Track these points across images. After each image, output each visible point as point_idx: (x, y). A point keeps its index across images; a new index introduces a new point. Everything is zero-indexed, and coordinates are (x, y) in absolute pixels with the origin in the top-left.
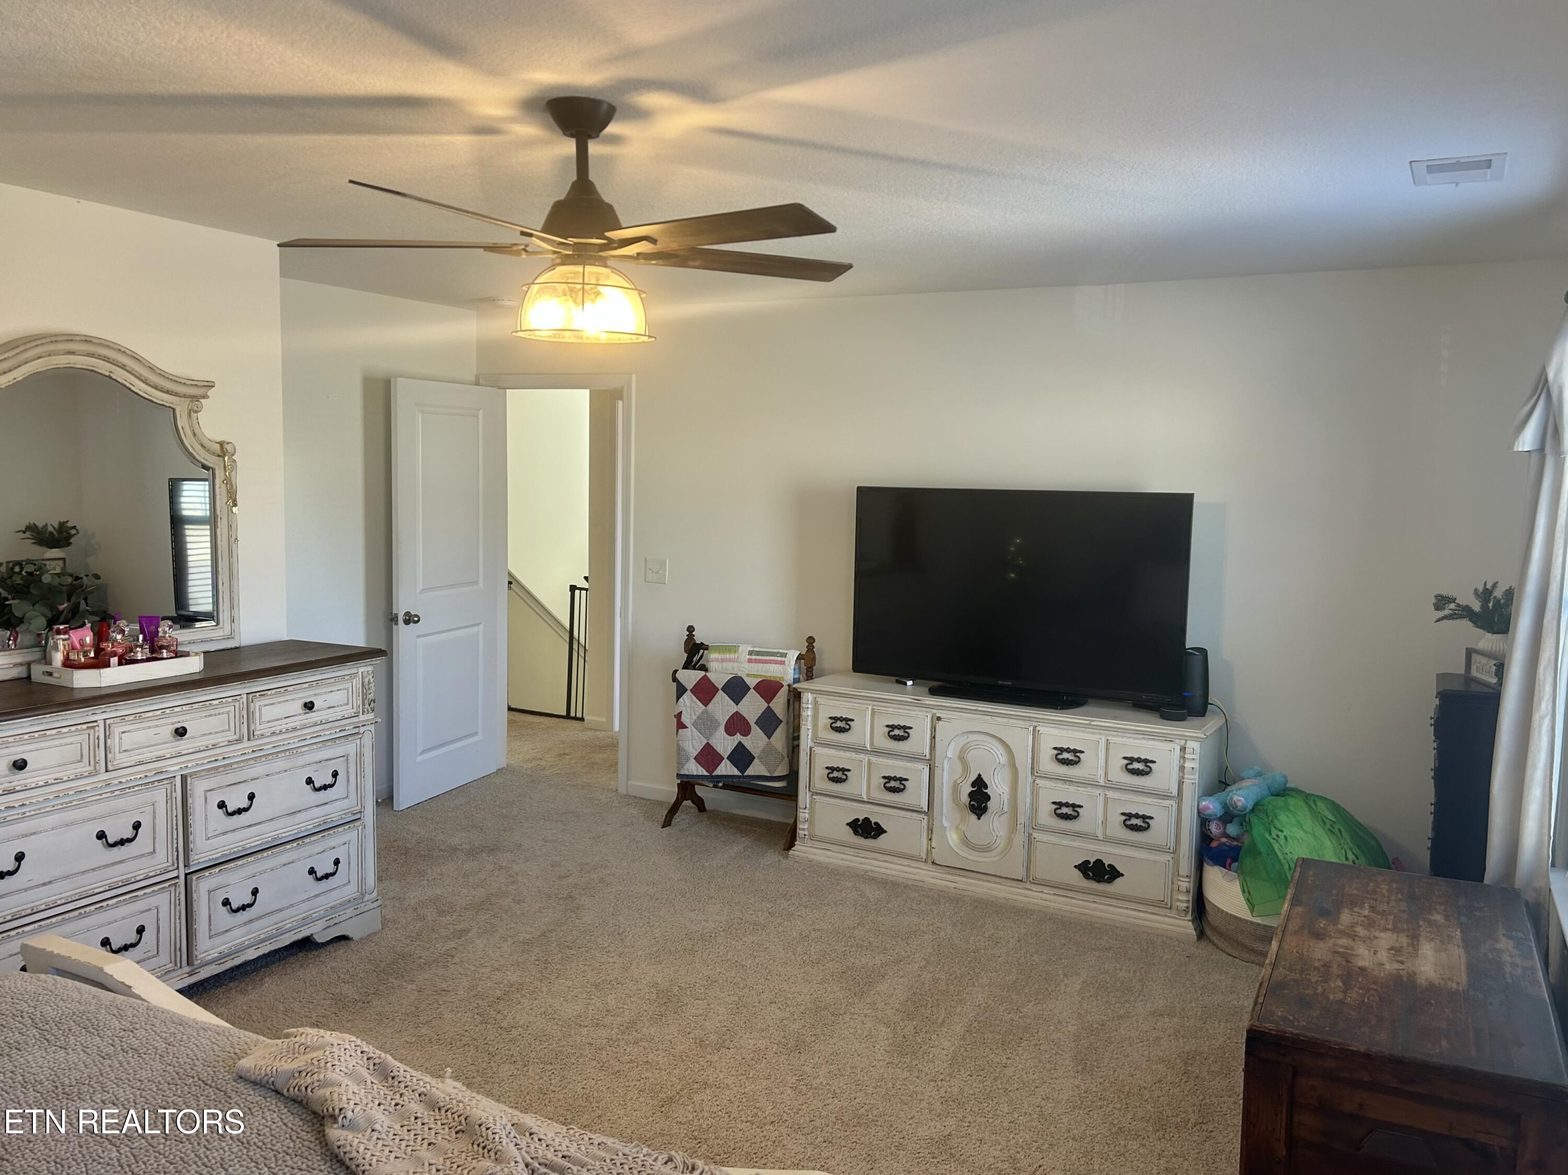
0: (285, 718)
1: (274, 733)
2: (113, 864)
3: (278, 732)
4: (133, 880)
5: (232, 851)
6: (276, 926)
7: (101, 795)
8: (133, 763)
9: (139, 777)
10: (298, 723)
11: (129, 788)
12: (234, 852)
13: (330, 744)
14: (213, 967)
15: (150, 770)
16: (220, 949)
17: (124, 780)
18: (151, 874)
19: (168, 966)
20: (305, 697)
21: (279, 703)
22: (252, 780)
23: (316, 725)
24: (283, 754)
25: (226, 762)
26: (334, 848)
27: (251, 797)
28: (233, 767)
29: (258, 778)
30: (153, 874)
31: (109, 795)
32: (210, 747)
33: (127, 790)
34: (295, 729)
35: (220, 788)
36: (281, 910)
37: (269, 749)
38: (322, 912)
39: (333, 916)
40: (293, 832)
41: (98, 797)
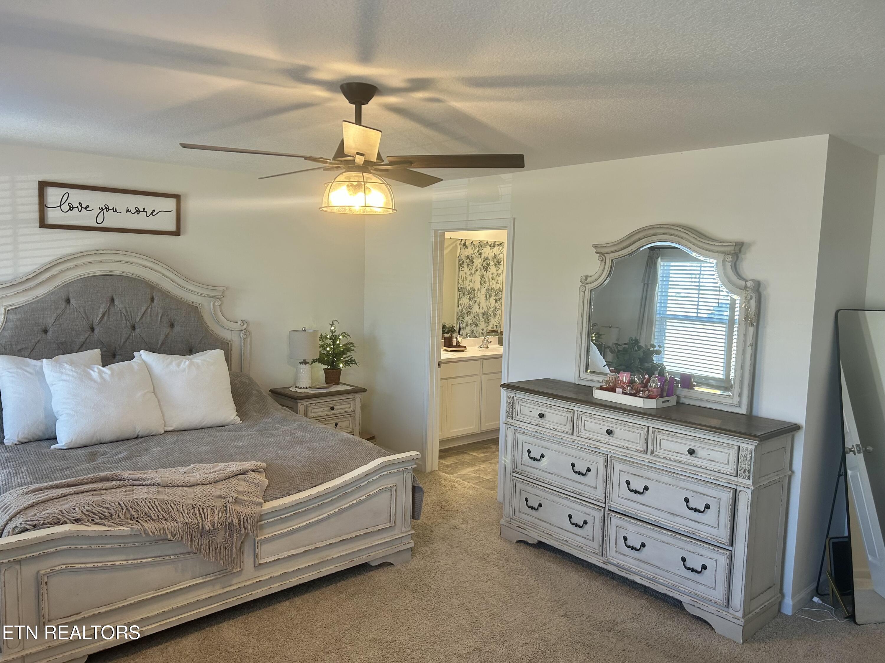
0: (676, 452)
1: (665, 458)
2: (577, 482)
3: (668, 458)
4: (583, 495)
5: (629, 511)
6: (655, 575)
7: (573, 445)
8: (586, 437)
9: (587, 445)
10: (685, 460)
11: (585, 449)
12: (630, 513)
13: (702, 483)
14: (615, 568)
15: (593, 445)
16: (620, 562)
17: (580, 443)
18: (591, 497)
19: (596, 550)
20: (691, 445)
21: (673, 441)
22: (647, 478)
23: (696, 466)
24: (666, 473)
25: (631, 460)
26: (702, 556)
27: (646, 488)
28: (634, 464)
29: (650, 479)
30: (592, 498)
31: (575, 447)
32: (625, 447)
33: (583, 449)
34: (680, 462)
35: (628, 473)
36: (659, 568)
37: (659, 465)
38: (688, 591)
39: (698, 601)
40: (669, 525)
41: (571, 446)
